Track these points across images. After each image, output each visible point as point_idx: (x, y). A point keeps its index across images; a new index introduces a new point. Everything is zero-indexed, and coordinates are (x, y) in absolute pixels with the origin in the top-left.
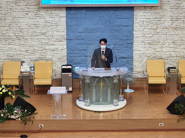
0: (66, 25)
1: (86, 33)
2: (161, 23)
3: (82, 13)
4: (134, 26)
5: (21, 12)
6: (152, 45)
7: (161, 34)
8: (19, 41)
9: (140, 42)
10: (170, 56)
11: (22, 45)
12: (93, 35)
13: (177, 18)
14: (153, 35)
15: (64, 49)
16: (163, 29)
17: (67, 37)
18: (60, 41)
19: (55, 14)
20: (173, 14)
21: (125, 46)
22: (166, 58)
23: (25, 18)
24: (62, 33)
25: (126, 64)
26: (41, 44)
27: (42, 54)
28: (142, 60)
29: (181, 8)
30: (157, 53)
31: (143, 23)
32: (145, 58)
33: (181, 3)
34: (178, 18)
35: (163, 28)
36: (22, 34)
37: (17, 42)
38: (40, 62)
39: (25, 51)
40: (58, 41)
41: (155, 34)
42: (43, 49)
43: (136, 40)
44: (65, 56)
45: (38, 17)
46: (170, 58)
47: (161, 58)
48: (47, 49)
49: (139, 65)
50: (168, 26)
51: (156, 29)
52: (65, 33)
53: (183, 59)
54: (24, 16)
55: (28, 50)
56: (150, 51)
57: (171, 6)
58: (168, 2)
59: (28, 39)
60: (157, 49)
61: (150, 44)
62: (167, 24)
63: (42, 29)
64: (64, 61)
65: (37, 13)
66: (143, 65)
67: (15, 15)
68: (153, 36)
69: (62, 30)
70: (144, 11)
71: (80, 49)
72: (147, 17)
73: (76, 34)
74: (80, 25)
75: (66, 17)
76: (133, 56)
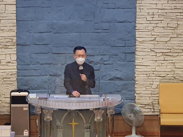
0: (16, 19)
1: (52, 33)
4: (137, 22)
6: (169, 57)
9: (146, 50)
12: (63, 38)
14: (172, 39)
15: (12, 62)
17: (17, 40)
18: (6, 47)
21: (120, 57)
24: (8, 33)
25: (122, 89)
28: (152, 83)
30: (178, 71)
31: (153, 16)
32: (156, 80)
40: (2, 48)
41: (173, 36)
43: (140, 47)
44: (14, 74)
49: (145, 92)
51: (176, 28)
52: (14, 34)
60: (178, 64)
61: (166, 54)
64: (12, 82)
66: (153, 93)
68: (170, 40)
69: (8, 28)
71: (41, 62)
72: (160, 6)
73: (33, 36)
74: (41, 20)
75: (15, 5)
76: (136, 75)
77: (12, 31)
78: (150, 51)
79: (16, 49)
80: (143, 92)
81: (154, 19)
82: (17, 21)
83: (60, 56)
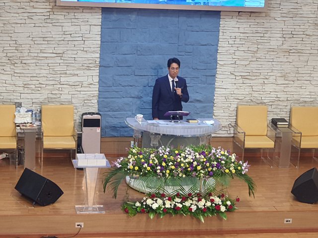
0: (101, 40)
1: (136, 55)
2: (265, 41)
3: (130, 20)
4: (219, 45)
5: (20, 14)
6: (248, 80)
7: (263, 60)
8: (12, 67)
9: (227, 73)
10: (276, 99)
11: (19, 75)
12: (147, 60)
13: (291, 34)
14: (251, 63)
15: (94, 84)
16: (268, 51)
17: (100, 62)
18: (88, 68)
19: (81, 20)
20: (286, 27)
21: (201, 80)
22: (270, 104)
23: (25, 25)
24: (92, 54)
25: (201, 112)
26: (54, 73)
27: (53, 92)
28: (230, 105)
29: (300, 15)
30: (255, 94)
31: (235, 40)
32: (234, 103)
33: (300, 7)
34: (293, 34)
35: (267, 49)
36: (19, 55)
37: (8, 69)
38: (49, 107)
39: (23, 85)
40: (84, 69)
41: (253, 60)
42: (57, 83)
43: (221, 70)
44: (95, 96)
45: (51, 24)
46: (276, 103)
47: (261, 103)
48: (64, 83)
49: (223, 114)
50: (276, 47)
51: (256, 52)
52: (98, 55)
53: (297, 105)
54: (23, 21)
55: (28, 84)
56: (244, 91)
57: (283, 12)
58: (278, 6)
59: (30, 64)
60: (255, 87)
61: (245, 77)
62: (274, 44)
63: (57, 46)
64: (93, 105)
65: (48, 17)
66: (230, 115)
67: (8, 18)
68: (249, 64)
69: (92, 49)
70: (237, 20)
71: (123, 84)
72: (242, 30)
73: (116, 58)
74: (126, 41)
75: (100, 27)
76: (215, 98)
77: (96, 53)
78: (229, 74)
79: (98, 71)
80: (221, 114)
81: (235, 42)
82: (101, 42)
83: (142, 78)
